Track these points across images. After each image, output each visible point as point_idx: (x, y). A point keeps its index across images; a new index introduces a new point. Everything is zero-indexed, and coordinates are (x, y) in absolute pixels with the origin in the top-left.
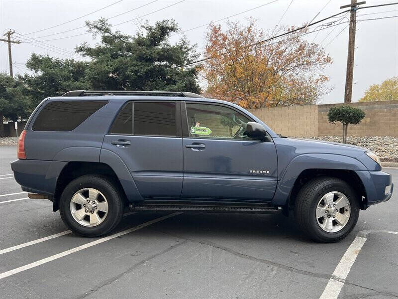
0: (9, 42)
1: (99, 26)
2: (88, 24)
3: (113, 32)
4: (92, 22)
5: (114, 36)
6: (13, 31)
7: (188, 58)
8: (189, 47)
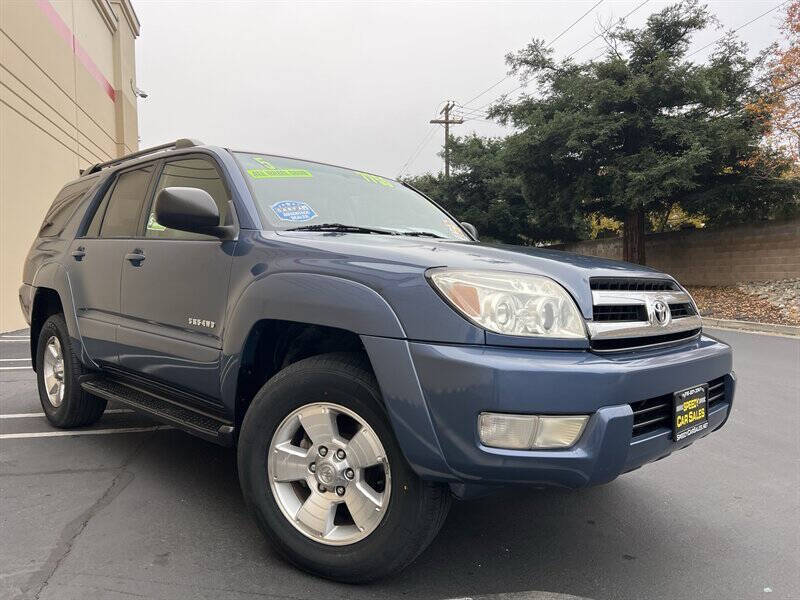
0: (447, 122)
1: (530, 58)
2: (510, 58)
3: (558, 63)
4: (516, 54)
5: (561, 70)
6: (451, 103)
7: (751, 85)
8: (750, 58)
